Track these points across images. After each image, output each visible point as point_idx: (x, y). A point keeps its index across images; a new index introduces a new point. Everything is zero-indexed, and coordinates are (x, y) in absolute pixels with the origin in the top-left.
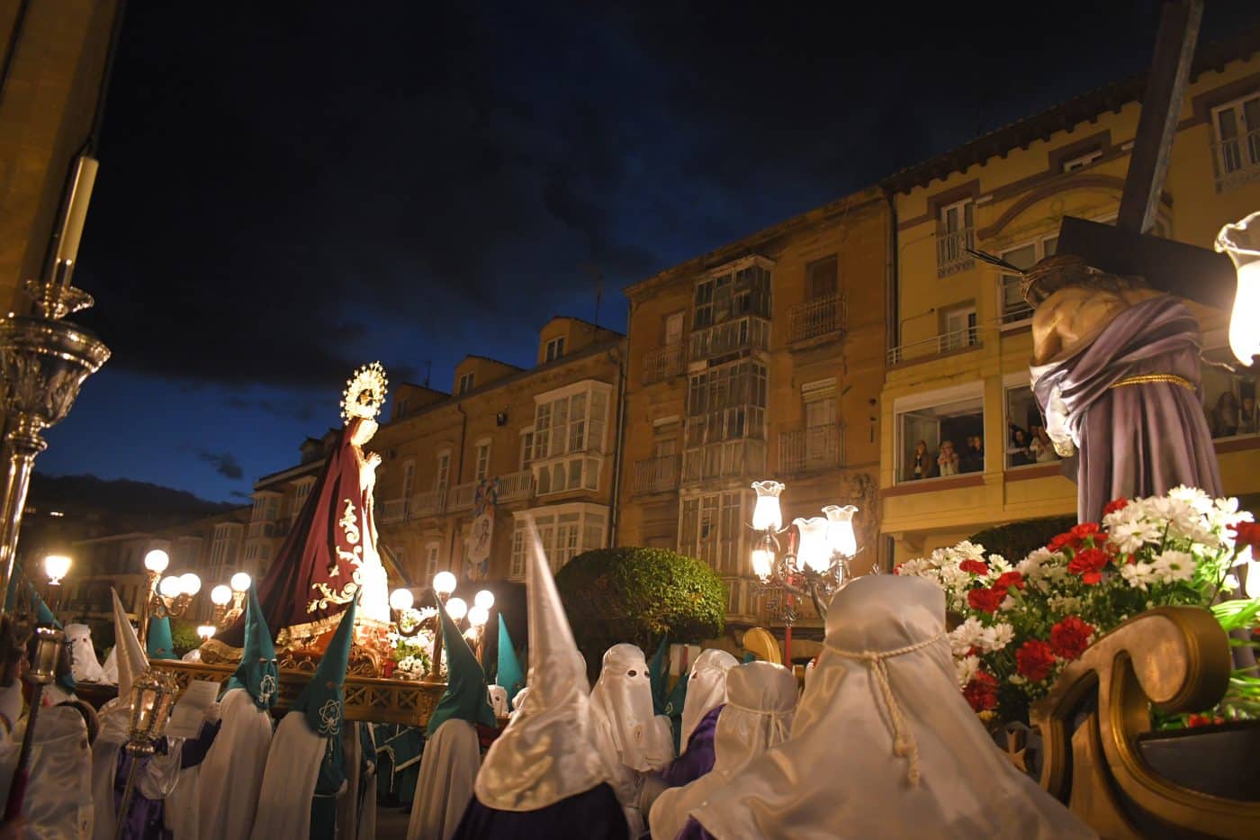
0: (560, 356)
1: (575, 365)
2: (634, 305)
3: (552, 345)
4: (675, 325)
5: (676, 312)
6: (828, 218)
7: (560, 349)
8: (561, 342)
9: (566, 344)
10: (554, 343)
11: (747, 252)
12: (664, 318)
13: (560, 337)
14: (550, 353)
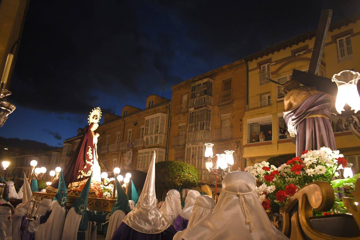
0: (152, 106)
1: (156, 108)
2: (174, 92)
3: (150, 103)
4: (185, 98)
5: (186, 94)
6: (229, 68)
7: (152, 104)
8: (152, 102)
9: (154, 102)
11: (206, 77)
12: (182, 95)
13: (152, 100)
14: (149, 105)
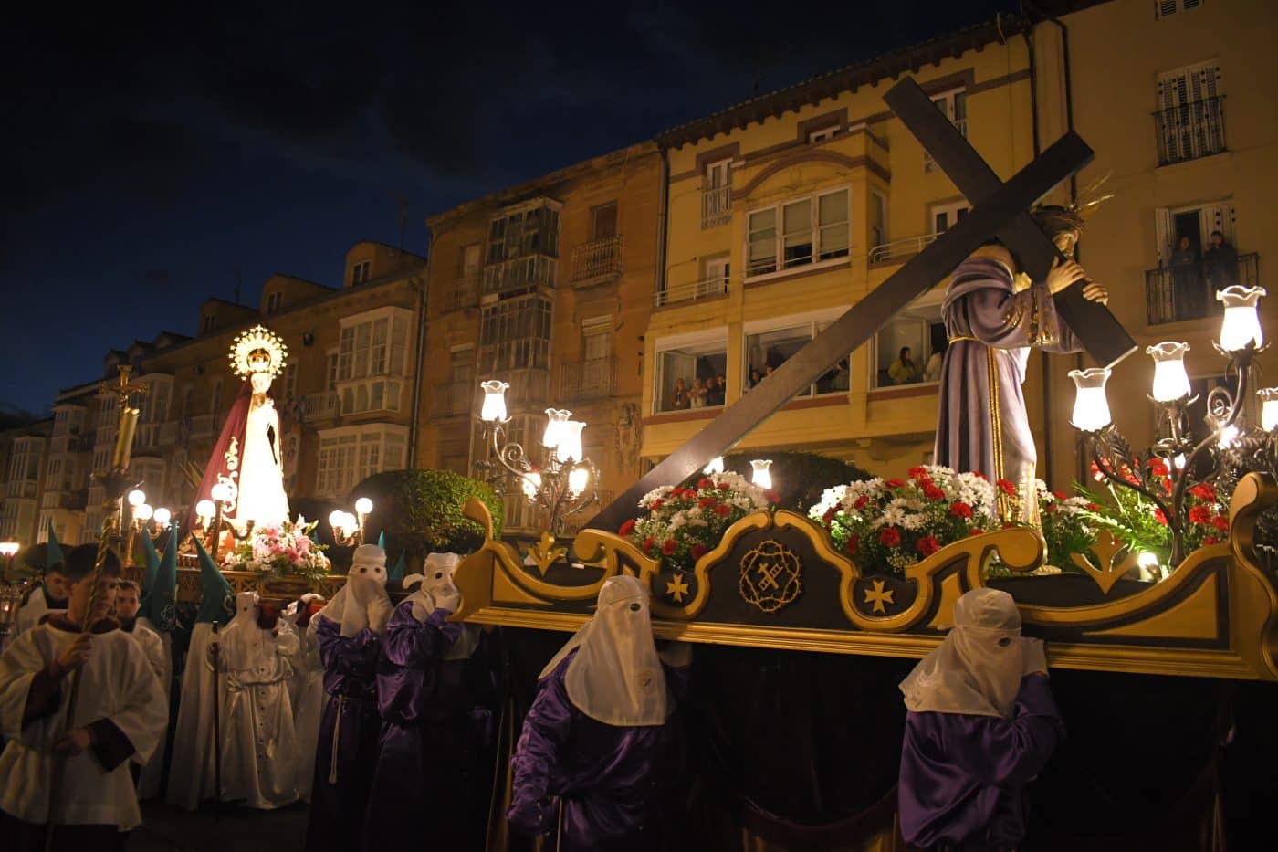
0: (365, 280)
1: (379, 290)
2: (435, 235)
3: (357, 268)
4: (473, 257)
5: (474, 244)
6: (610, 166)
7: (366, 273)
8: (366, 265)
9: (371, 269)
10: (360, 266)
11: (539, 192)
12: (462, 249)
13: (366, 261)
14: (356, 276)
